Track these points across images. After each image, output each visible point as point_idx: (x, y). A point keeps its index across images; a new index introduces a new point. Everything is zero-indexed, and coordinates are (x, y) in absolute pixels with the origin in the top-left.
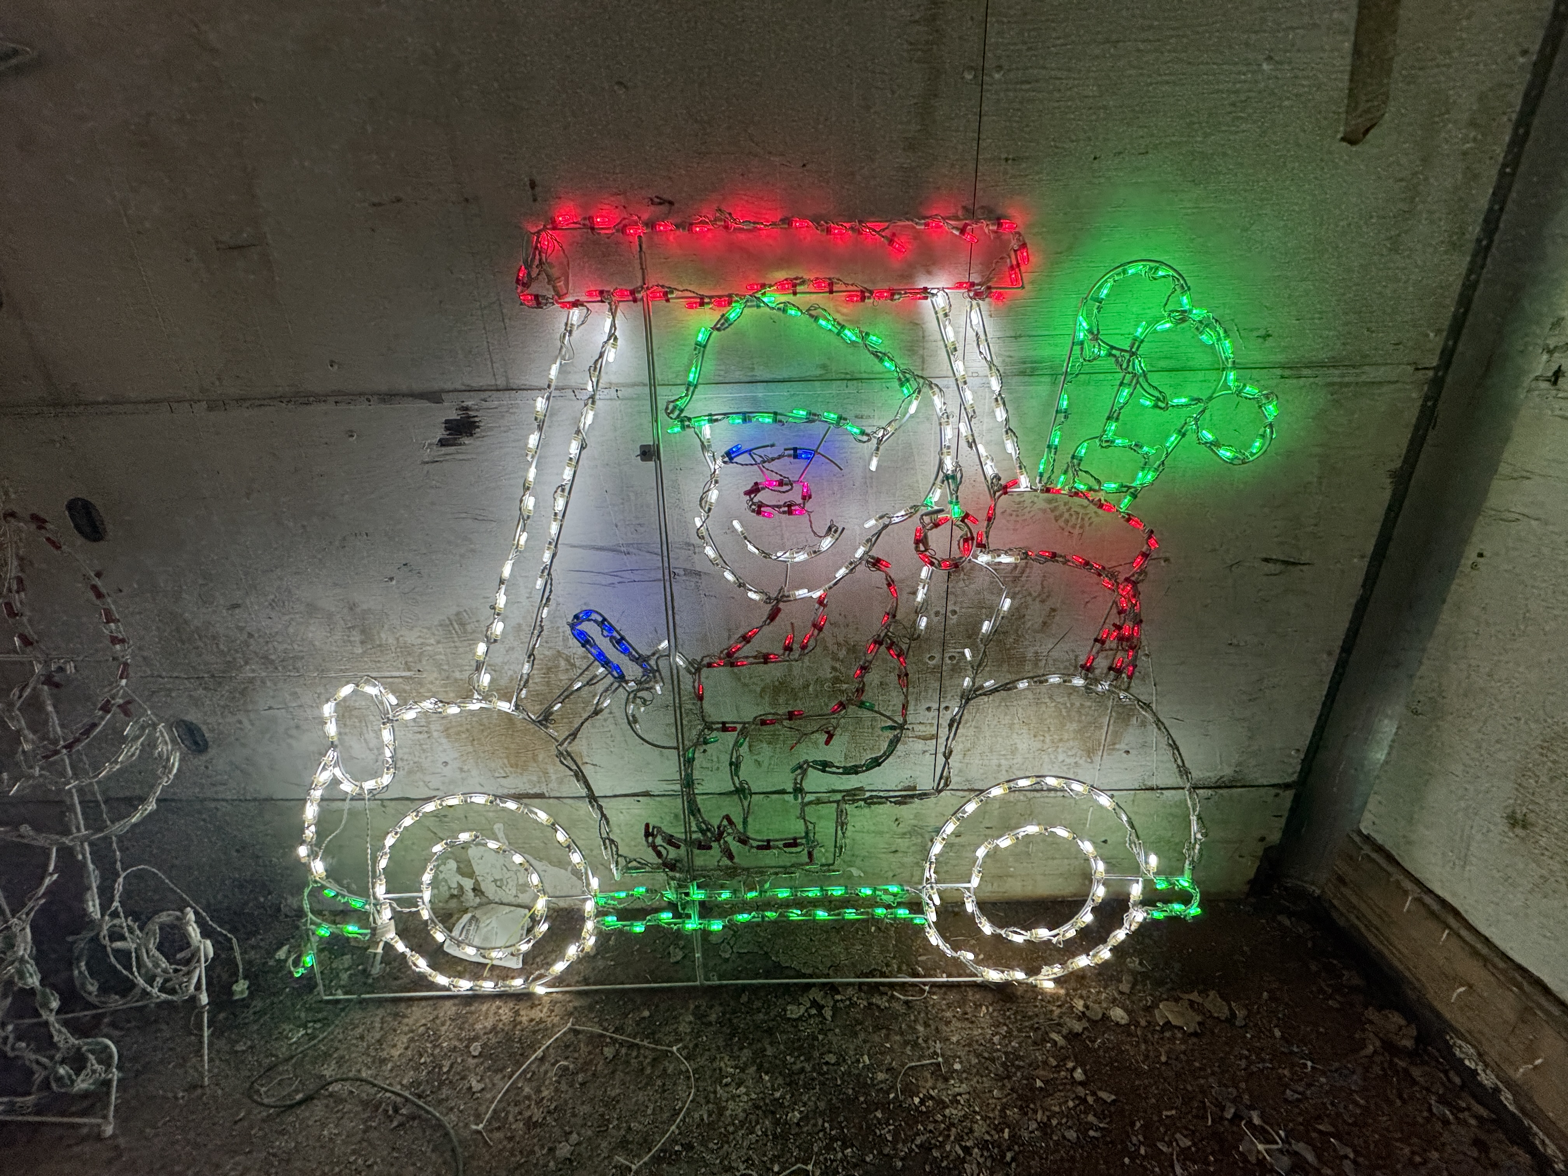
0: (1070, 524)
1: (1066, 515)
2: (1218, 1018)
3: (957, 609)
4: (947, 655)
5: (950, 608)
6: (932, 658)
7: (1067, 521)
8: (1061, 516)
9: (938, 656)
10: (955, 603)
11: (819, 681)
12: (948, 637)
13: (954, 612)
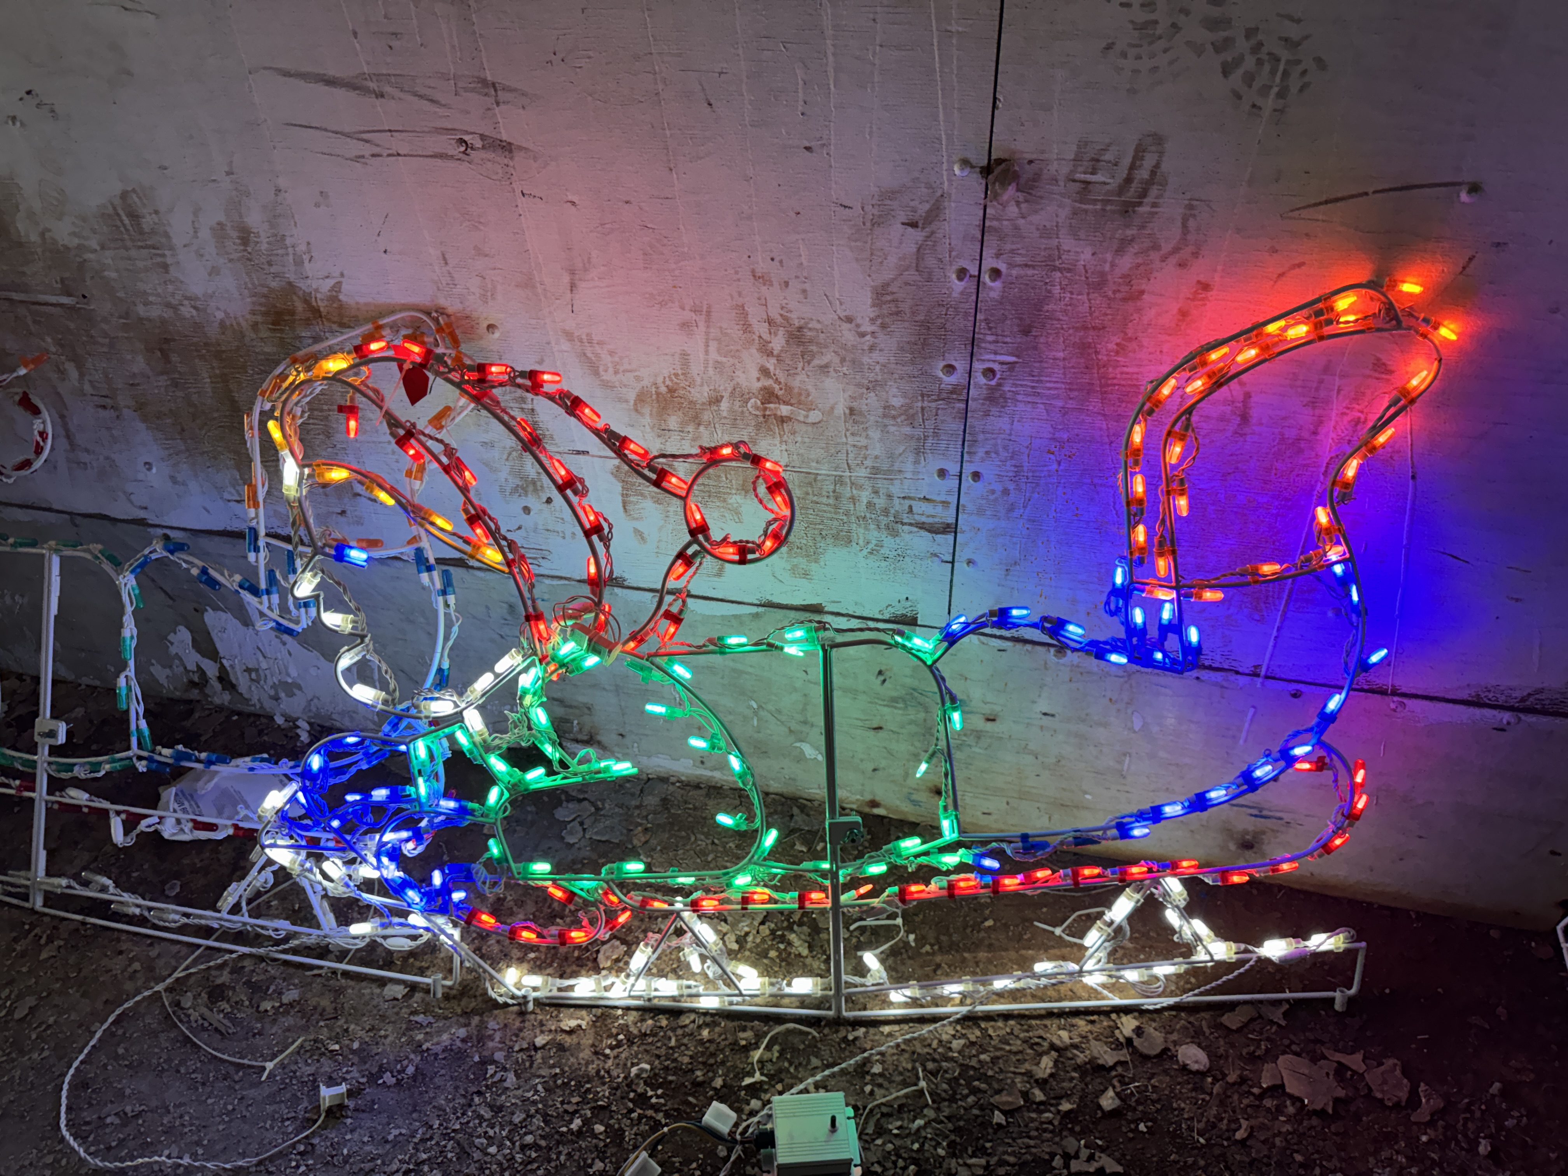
0: (1257, 85)
1: (1249, 63)
2: (1381, 1101)
3: (1003, 267)
4: (978, 366)
5: (989, 263)
6: (950, 369)
7: (1249, 79)
8: (1238, 61)
9: (961, 366)
10: (998, 255)
11: (740, 395)
12: (981, 326)
13: (996, 273)
